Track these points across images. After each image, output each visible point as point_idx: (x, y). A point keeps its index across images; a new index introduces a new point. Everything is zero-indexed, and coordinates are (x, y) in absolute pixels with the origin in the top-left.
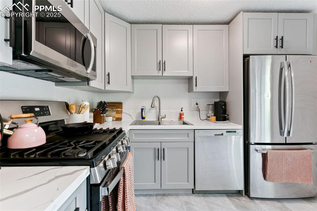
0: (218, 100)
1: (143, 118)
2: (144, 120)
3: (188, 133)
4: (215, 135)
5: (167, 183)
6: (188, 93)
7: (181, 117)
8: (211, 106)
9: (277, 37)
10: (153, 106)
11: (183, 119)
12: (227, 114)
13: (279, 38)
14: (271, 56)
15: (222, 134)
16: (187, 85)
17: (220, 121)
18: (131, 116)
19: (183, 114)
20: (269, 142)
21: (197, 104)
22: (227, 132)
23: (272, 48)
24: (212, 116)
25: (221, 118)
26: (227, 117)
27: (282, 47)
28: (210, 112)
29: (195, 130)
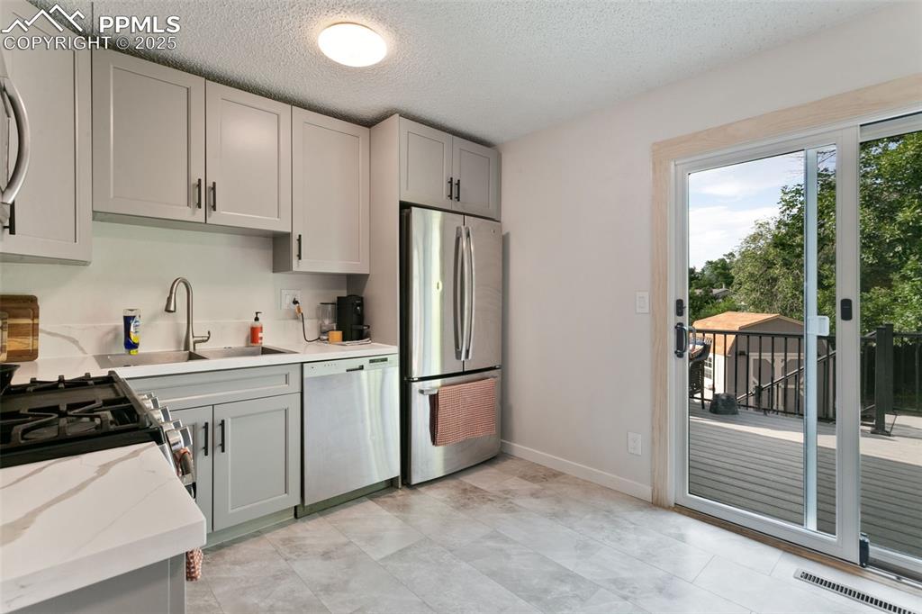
0: (344, 293)
1: (130, 345)
2: (133, 352)
3: (286, 372)
4: (347, 371)
5: (230, 511)
6: (272, 275)
7: (254, 334)
8: (330, 306)
9: (452, 179)
10: (172, 309)
11: (260, 341)
12: (365, 324)
13: (455, 181)
14: (439, 213)
15: (362, 368)
16: (271, 252)
17: (352, 339)
18: (75, 342)
19: (261, 328)
20: (438, 373)
21: (295, 302)
22: (372, 361)
23: (444, 197)
24: (333, 330)
25: (355, 334)
26: (365, 332)
27: (458, 198)
28: (327, 322)
29: (305, 365)
